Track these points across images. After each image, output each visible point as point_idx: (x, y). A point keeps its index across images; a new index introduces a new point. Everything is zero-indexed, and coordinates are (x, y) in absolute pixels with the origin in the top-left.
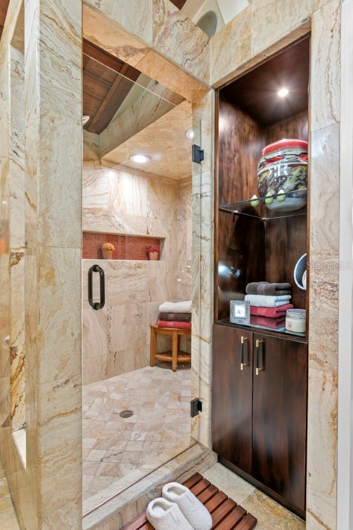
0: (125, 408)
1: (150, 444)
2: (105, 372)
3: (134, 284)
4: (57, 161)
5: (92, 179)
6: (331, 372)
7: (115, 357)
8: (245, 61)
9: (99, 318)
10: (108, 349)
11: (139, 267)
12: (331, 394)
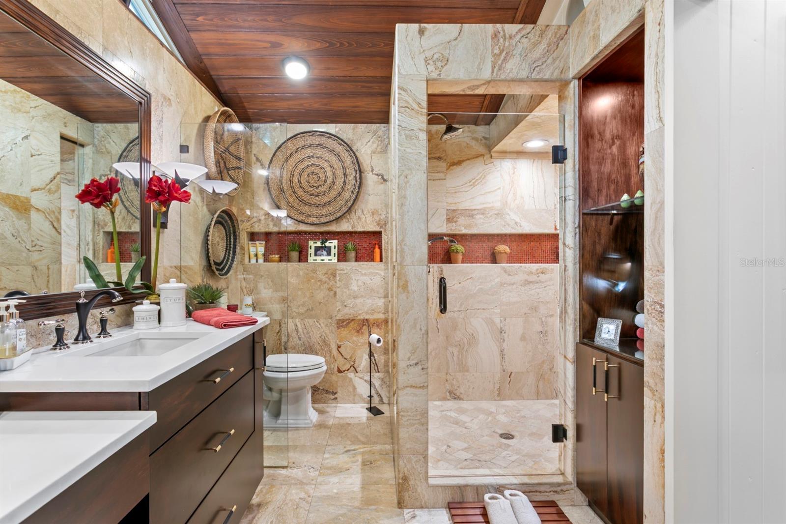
0: (508, 431)
1: (518, 465)
2: (498, 392)
3: (536, 294)
4: (409, 204)
5: (482, 176)
6: (660, 403)
7: (510, 377)
8: (596, 52)
9: (491, 330)
10: (501, 367)
11: (542, 273)
12: (661, 427)
